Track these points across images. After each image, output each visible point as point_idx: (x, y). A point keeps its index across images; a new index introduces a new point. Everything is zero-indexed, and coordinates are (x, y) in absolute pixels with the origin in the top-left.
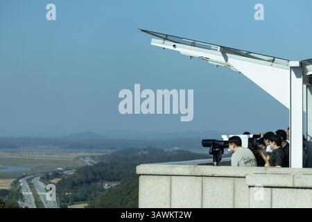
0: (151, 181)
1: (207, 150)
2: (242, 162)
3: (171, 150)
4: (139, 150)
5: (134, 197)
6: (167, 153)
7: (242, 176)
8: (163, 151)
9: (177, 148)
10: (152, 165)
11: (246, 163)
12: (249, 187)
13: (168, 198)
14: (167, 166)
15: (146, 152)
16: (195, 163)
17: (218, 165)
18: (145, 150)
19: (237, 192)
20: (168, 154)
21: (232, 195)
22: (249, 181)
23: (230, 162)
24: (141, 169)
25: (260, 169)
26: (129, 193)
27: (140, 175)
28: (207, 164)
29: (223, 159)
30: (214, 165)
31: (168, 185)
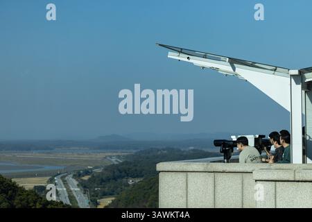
0: (170, 176)
1: (218, 149)
3: (187, 150)
4: (158, 150)
5: (155, 191)
6: (184, 152)
7: (249, 171)
8: (179, 150)
9: (192, 148)
10: (170, 163)
11: (252, 160)
12: (256, 181)
13: (185, 191)
14: (183, 163)
15: (165, 152)
16: (207, 161)
17: (228, 162)
18: (164, 150)
19: (245, 186)
20: (185, 153)
21: (240, 188)
22: (257, 175)
23: (238, 159)
24: (160, 166)
25: (266, 166)
26: (151, 188)
27: (160, 172)
28: (220, 161)
29: (233, 157)
30: (224, 162)
31: (184, 180)
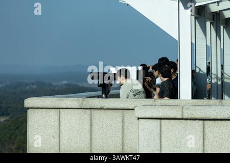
0: (40, 114)
2: (131, 94)
3: (60, 84)
4: (27, 84)
5: (23, 132)
6: (55, 86)
7: (131, 108)
8: (52, 85)
9: (65, 82)
10: (40, 98)
11: (134, 95)
12: (138, 119)
13: (57, 131)
14: (55, 99)
15: (35, 86)
16: (83, 97)
17: (106, 97)
18: (33, 84)
19: (126, 124)
20: (57, 88)
21: (121, 127)
22: (139, 112)
23: (119, 94)
24: (29, 102)
25: (149, 101)
26: (18, 128)
27: (28, 108)
28: (98, 97)
29: (112, 92)
30: (102, 98)
31: (57, 118)
